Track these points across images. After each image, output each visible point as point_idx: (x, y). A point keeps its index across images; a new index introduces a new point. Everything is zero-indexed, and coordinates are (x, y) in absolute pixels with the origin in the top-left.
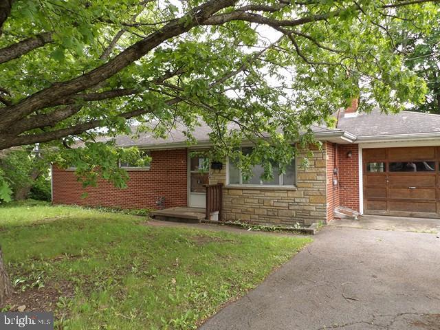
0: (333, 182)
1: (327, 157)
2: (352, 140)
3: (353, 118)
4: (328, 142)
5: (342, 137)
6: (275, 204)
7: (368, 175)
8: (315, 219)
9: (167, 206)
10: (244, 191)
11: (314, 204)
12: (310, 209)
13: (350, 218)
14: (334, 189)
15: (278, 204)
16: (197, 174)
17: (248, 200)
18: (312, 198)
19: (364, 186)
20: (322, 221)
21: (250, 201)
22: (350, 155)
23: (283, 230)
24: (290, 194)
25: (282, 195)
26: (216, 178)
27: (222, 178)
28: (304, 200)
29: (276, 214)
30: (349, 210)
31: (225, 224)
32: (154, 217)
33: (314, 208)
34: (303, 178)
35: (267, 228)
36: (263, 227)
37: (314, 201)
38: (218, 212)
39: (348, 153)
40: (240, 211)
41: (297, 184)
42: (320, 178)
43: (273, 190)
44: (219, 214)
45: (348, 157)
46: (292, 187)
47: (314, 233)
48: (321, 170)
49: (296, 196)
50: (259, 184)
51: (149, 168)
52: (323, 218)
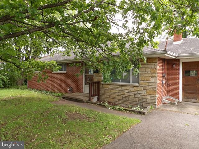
0: (162, 82)
1: (158, 67)
2: (175, 57)
3: (178, 44)
4: (158, 58)
5: (166, 55)
6: (127, 94)
7: (185, 78)
8: (149, 104)
9: (74, 92)
10: (111, 86)
11: (149, 95)
12: (146, 98)
13: (172, 104)
14: (163, 86)
15: (129, 94)
16: (88, 75)
17: (113, 91)
18: (148, 91)
19: (183, 84)
20: (153, 106)
21: (114, 91)
22: (174, 66)
23: (128, 110)
24: (135, 88)
25: (131, 88)
26: (97, 78)
27: (99, 78)
28: (143, 92)
29: (127, 99)
30: (172, 98)
31: (97, 104)
32: (64, 98)
33: (149, 98)
34: (143, 79)
35: (119, 109)
36: (117, 107)
37: (149, 94)
38: (97, 97)
39: (173, 65)
40: (108, 97)
41: (140, 83)
42: (153, 80)
43: (126, 86)
44: (98, 98)
45: (173, 67)
46: (137, 84)
47: (146, 114)
48: (154, 75)
49: (138, 90)
50: (119, 82)
51: (66, 72)
52: (154, 103)
